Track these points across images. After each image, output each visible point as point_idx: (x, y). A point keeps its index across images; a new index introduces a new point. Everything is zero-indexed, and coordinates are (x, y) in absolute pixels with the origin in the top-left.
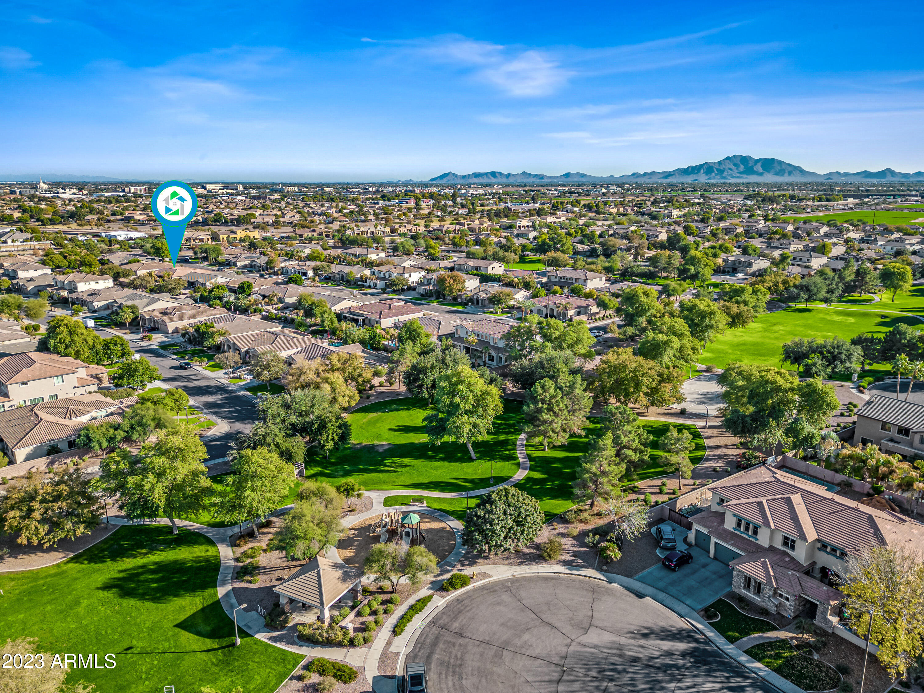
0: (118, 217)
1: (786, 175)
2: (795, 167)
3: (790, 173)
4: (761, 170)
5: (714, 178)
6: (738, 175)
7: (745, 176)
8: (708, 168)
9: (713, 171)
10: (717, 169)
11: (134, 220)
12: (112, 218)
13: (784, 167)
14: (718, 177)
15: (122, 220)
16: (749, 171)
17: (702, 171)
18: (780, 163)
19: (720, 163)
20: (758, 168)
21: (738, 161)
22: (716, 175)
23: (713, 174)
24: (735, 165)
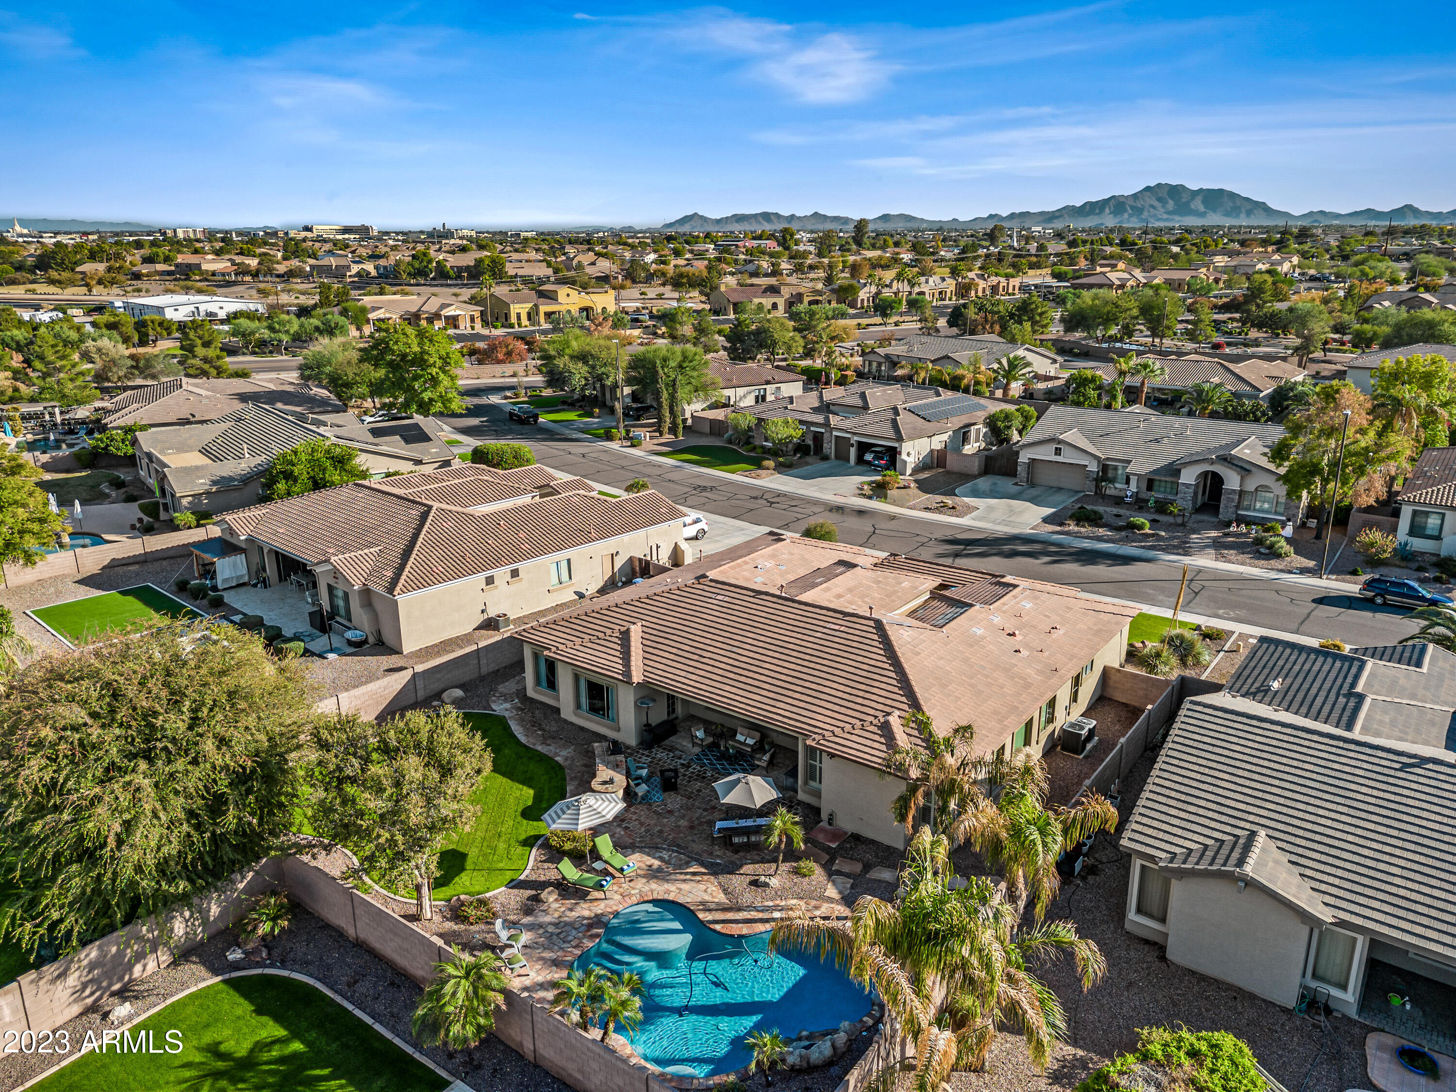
0: (160, 267)
1: (1243, 215)
2: (1257, 203)
3: (1249, 213)
4: (1202, 208)
5: (1128, 222)
6: (1165, 216)
7: (1177, 218)
8: (1116, 204)
9: (1126, 211)
10: (1132, 208)
11: (202, 273)
12: (145, 269)
13: (1238, 203)
14: (1134, 219)
15: (169, 273)
16: (1183, 209)
17: (1107, 211)
18: (1232, 196)
19: (1135, 196)
20: (1198, 204)
21: (1163, 193)
22: (1131, 216)
23: (1126, 216)
24: (1159, 200)
